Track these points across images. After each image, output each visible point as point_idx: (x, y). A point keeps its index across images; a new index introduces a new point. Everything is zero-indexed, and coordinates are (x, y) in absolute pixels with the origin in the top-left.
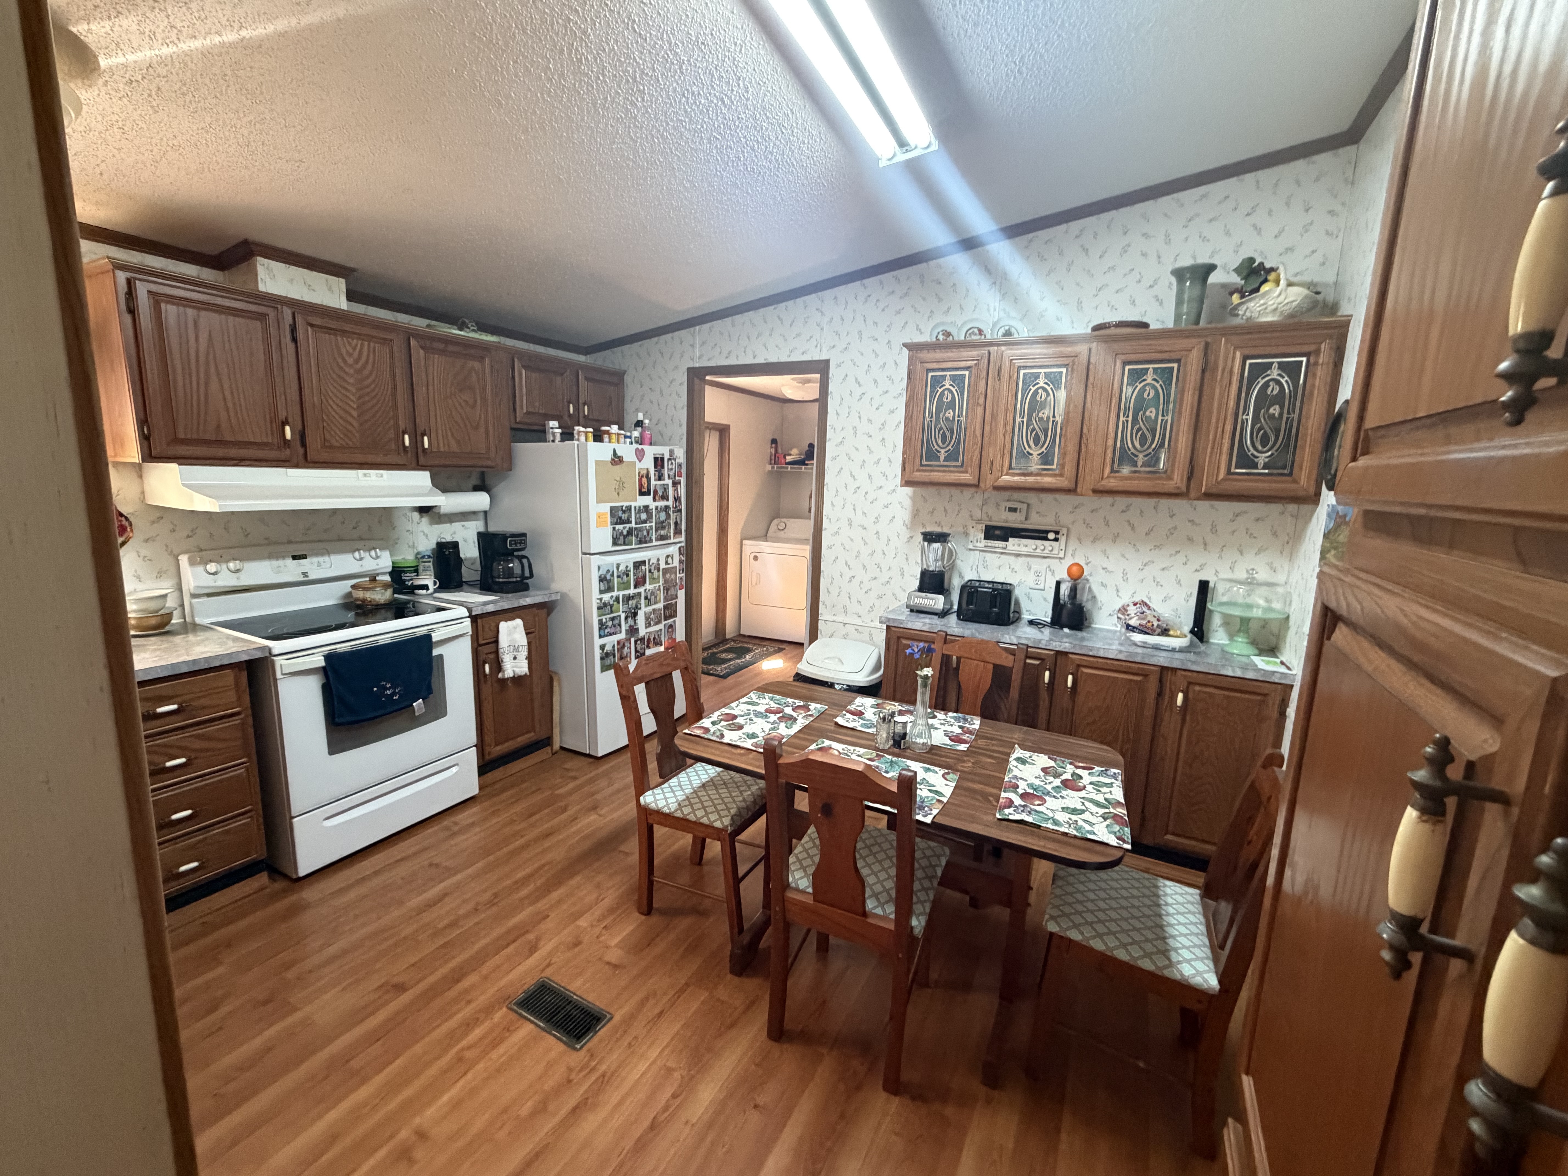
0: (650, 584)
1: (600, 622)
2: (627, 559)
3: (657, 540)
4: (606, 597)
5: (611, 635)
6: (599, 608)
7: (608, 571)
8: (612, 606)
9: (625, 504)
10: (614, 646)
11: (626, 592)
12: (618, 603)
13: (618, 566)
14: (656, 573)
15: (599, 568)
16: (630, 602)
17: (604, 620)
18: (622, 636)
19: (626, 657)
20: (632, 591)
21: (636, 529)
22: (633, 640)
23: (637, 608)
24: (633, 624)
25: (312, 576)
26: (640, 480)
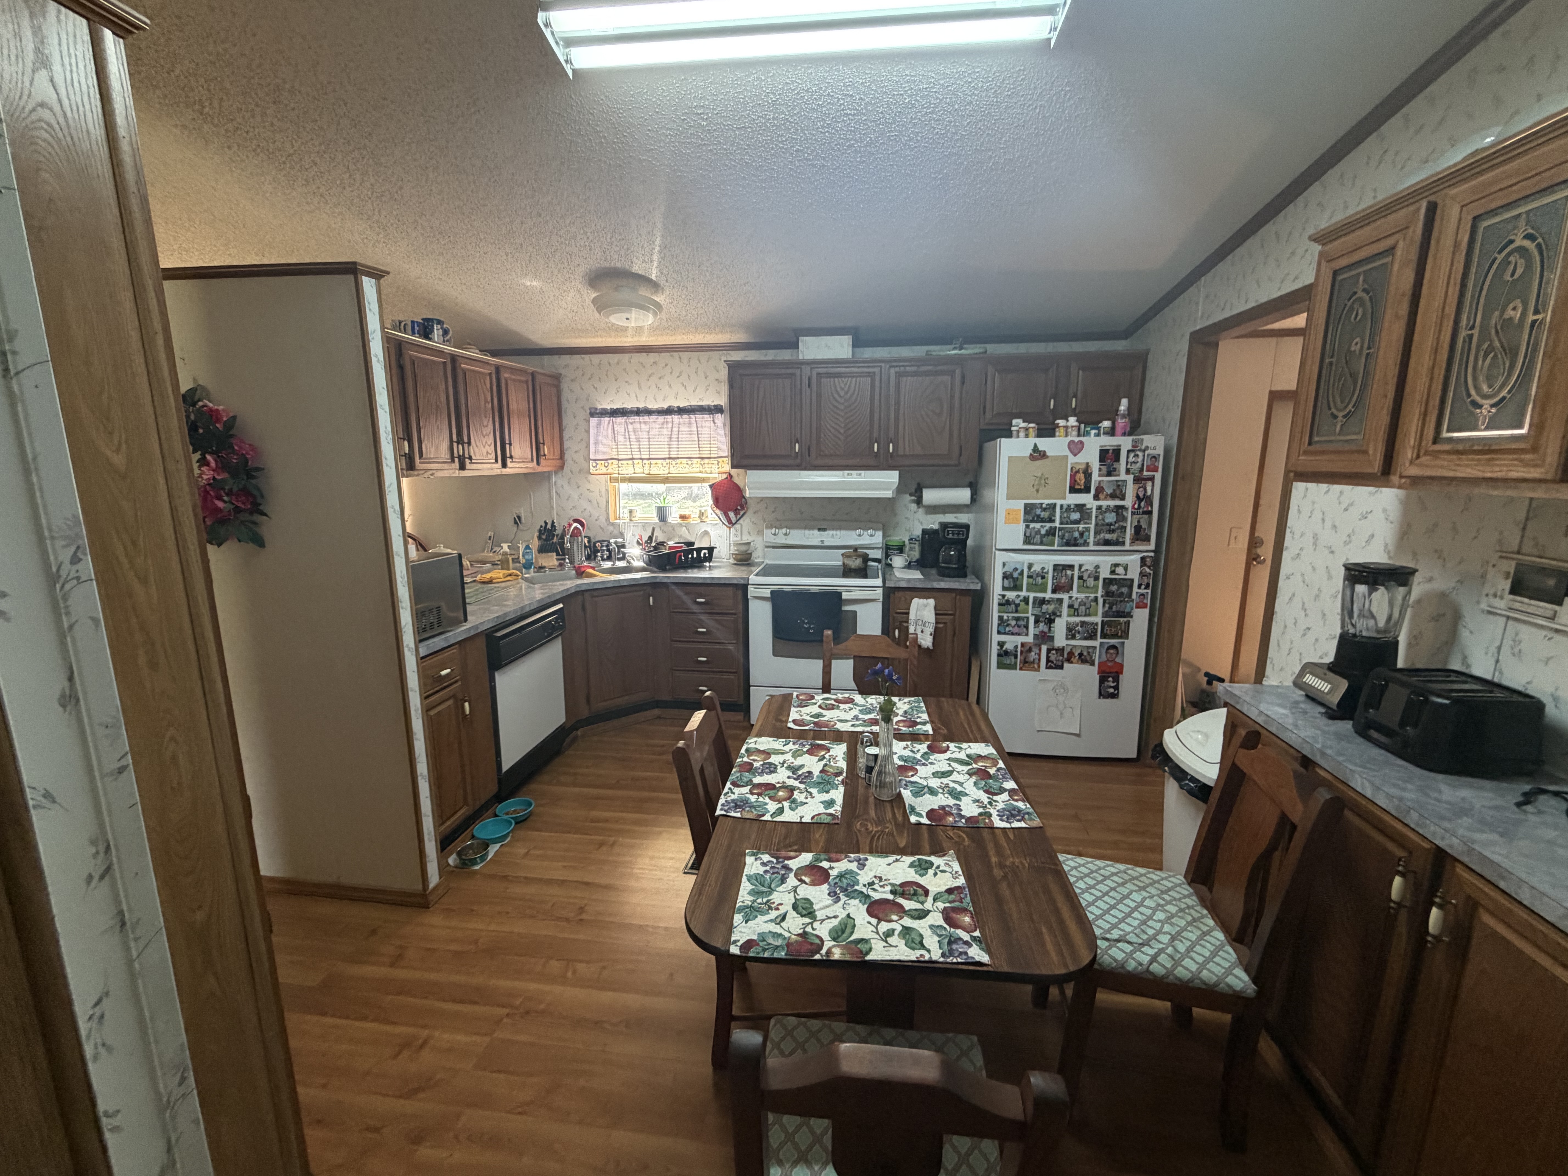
0: (1078, 592)
1: (1000, 618)
2: (1045, 561)
3: (1097, 543)
4: (1011, 595)
5: (1013, 634)
6: (1000, 604)
7: (1016, 569)
8: (1017, 606)
9: (1046, 502)
10: (1016, 647)
11: (1040, 595)
12: (1027, 603)
13: (1030, 566)
14: (1091, 582)
15: (1004, 565)
16: (1044, 607)
17: (1005, 618)
18: (1030, 639)
19: (1033, 662)
20: (1048, 595)
21: (1060, 529)
22: (1044, 648)
23: (1056, 614)
24: (1046, 629)
25: (826, 544)
26: (1073, 477)
